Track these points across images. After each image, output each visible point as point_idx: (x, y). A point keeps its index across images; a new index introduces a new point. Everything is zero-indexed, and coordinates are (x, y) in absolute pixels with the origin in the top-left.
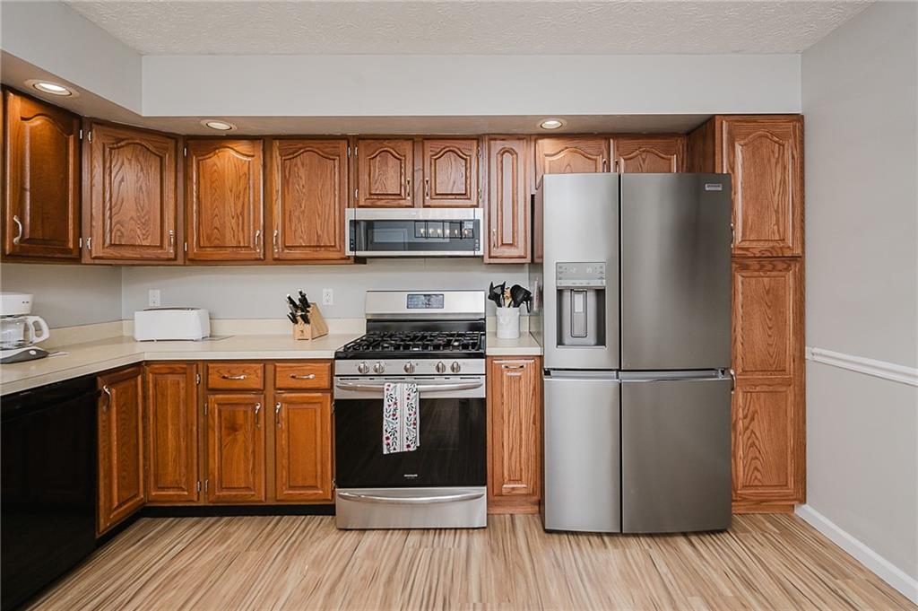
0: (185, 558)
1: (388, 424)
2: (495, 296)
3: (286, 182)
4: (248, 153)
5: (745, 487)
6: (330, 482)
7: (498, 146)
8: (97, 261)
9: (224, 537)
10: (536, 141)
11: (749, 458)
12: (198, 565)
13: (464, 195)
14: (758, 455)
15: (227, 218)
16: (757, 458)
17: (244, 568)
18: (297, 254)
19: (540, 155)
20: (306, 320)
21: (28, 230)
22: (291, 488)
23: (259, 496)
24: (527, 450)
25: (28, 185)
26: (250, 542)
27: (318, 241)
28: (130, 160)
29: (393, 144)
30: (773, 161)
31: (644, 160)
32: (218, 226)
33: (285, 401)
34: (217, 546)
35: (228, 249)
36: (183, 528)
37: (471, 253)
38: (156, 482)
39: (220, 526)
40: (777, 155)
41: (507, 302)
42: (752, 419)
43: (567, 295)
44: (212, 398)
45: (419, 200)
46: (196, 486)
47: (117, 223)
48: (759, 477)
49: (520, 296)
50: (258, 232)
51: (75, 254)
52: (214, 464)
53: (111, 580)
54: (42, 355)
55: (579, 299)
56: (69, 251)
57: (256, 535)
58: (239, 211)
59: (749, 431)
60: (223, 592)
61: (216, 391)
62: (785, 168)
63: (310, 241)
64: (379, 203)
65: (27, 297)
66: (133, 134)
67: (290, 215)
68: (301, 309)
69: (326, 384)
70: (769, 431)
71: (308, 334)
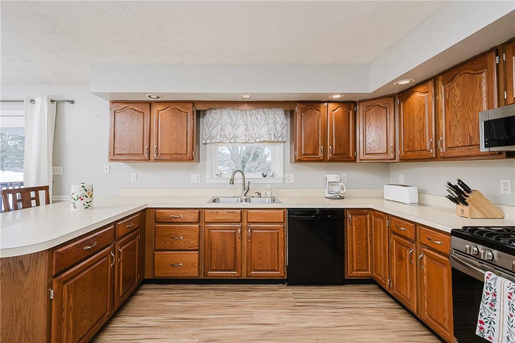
0: (369, 311)
1: (483, 309)
3: (447, 102)
4: (424, 91)
8: (362, 161)
9: (393, 318)
12: (370, 318)
15: (415, 134)
17: (383, 337)
18: (455, 153)
20: (464, 203)
21: (334, 151)
22: (429, 316)
23: (414, 308)
25: (334, 135)
26: (400, 330)
27: (470, 141)
28: (373, 114)
32: (412, 139)
33: (426, 254)
34: (385, 318)
35: (417, 152)
36: (384, 300)
39: (397, 312)
44: (393, 237)
47: (368, 144)
50: (432, 140)
51: (353, 158)
52: (394, 274)
53: (343, 297)
54: (342, 198)
56: (350, 158)
57: (407, 330)
58: (421, 128)
60: (363, 336)
61: (395, 233)
63: (464, 142)
65: (337, 176)
66: (374, 102)
67: (450, 125)
71: (466, 213)
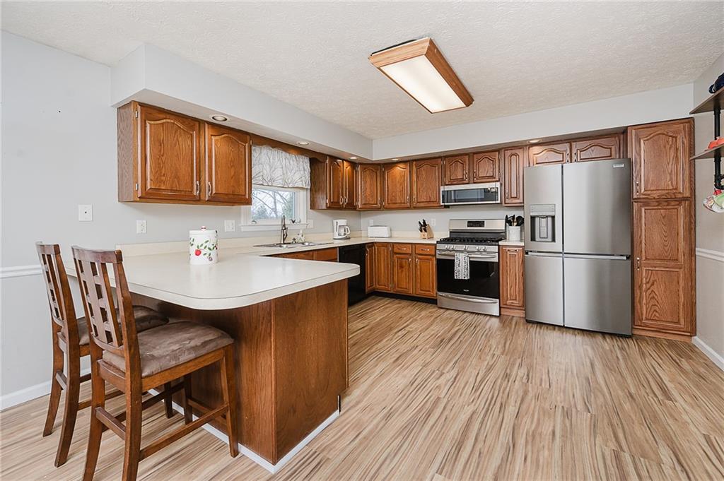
1: (456, 268)
2: (509, 222)
3: (417, 177)
4: (404, 168)
5: (647, 319)
6: (435, 290)
7: (508, 153)
8: (360, 210)
10: (529, 148)
11: (651, 304)
13: (493, 177)
14: (657, 303)
15: (397, 192)
16: (655, 305)
18: (422, 205)
19: (531, 155)
20: (426, 231)
21: (347, 201)
22: (421, 290)
23: (411, 292)
24: (519, 287)
25: (347, 188)
27: (430, 199)
28: (368, 175)
29: (460, 157)
30: (668, 147)
31: (593, 151)
32: (394, 196)
33: (419, 259)
35: (398, 204)
37: (494, 202)
38: (378, 283)
40: (670, 143)
41: (515, 224)
42: (653, 284)
43: (537, 220)
44: (395, 256)
45: (471, 180)
46: (390, 285)
47: (365, 197)
48: (657, 315)
49: (520, 221)
50: (408, 197)
51: (356, 207)
52: (396, 279)
55: (544, 221)
56: (354, 206)
58: (401, 190)
59: (650, 291)
61: (396, 253)
62: (677, 149)
63: (427, 200)
64: (455, 183)
66: (368, 166)
67: (419, 190)
68: (424, 227)
69: (433, 253)
70: (665, 292)
71: (426, 237)
